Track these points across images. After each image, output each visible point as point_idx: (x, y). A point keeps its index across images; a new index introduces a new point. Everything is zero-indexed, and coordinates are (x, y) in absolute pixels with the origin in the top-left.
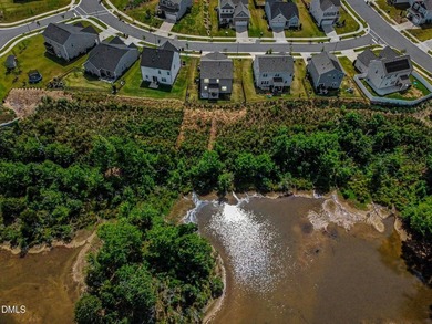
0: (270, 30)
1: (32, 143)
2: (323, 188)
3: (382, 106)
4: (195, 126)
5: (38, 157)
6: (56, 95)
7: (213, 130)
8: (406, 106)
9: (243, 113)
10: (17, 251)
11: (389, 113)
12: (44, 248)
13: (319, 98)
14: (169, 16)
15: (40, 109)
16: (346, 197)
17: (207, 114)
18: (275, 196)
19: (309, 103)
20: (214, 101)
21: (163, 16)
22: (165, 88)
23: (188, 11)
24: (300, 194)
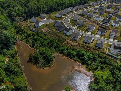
0: (97, 34)
1: (42, 35)
2: (83, 64)
3: (110, 55)
4: (67, 43)
5: (41, 37)
6: (50, 30)
7: (69, 45)
8: (116, 58)
9: (76, 44)
10: (30, 48)
11: (111, 58)
12: (33, 49)
13: (95, 48)
14: (77, 25)
15: (46, 32)
16: (87, 68)
17: (70, 42)
18: (73, 60)
19: (92, 48)
20: (73, 40)
21: (76, 25)
22: (66, 35)
23: (82, 26)
24: (78, 63)
